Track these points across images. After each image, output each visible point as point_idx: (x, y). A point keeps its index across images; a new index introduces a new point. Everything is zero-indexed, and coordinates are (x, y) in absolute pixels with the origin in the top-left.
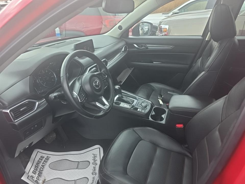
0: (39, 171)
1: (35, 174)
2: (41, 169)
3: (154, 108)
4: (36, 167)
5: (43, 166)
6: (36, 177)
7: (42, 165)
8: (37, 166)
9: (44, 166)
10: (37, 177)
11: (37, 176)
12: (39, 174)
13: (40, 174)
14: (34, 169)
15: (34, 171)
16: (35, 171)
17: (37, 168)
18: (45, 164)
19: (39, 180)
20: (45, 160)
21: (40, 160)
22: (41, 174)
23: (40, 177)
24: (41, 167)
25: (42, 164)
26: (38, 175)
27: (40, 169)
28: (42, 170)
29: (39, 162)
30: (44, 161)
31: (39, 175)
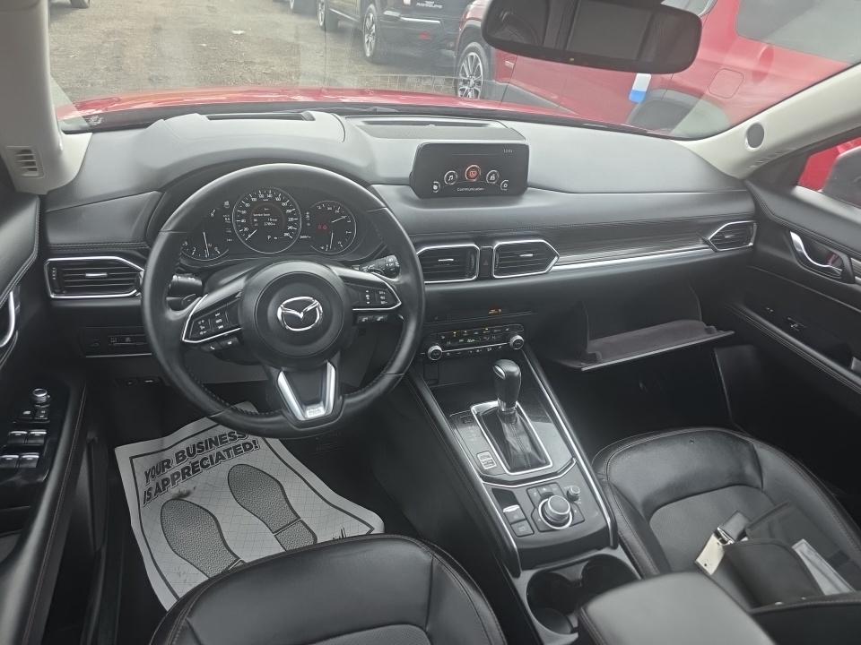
0: (197, 462)
1: (178, 461)
2: (205, 463)
3: (605, 551)
4: (200, 447)
5: (220, 457)
6: (173, 471)
7: (219, 454)
8: (204, 445)
9: (223, 458)
10: (177, 473)
11: (179, 469)
12: (188, 468)
13: (189, 470)
14: (188, 449)
15: (183, 452)
16: (186, 454)
17: (199, 452)
18: (229, 456)
19: (173, 484)
20: (240, 445)
21: (228, 438)
22: (194, 472)
23: (184, 478)
24: (211, 457)
25: (224, 451)
26: (183, 470)
27: (205, 459)
28: (208, 465)
29: (221, 440)
30: (234, 447)
31: (186, 471)
